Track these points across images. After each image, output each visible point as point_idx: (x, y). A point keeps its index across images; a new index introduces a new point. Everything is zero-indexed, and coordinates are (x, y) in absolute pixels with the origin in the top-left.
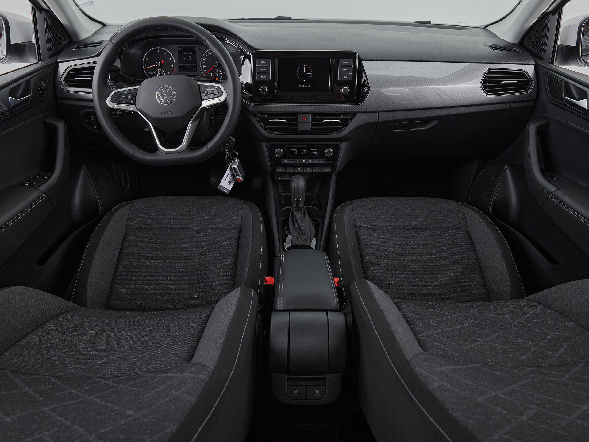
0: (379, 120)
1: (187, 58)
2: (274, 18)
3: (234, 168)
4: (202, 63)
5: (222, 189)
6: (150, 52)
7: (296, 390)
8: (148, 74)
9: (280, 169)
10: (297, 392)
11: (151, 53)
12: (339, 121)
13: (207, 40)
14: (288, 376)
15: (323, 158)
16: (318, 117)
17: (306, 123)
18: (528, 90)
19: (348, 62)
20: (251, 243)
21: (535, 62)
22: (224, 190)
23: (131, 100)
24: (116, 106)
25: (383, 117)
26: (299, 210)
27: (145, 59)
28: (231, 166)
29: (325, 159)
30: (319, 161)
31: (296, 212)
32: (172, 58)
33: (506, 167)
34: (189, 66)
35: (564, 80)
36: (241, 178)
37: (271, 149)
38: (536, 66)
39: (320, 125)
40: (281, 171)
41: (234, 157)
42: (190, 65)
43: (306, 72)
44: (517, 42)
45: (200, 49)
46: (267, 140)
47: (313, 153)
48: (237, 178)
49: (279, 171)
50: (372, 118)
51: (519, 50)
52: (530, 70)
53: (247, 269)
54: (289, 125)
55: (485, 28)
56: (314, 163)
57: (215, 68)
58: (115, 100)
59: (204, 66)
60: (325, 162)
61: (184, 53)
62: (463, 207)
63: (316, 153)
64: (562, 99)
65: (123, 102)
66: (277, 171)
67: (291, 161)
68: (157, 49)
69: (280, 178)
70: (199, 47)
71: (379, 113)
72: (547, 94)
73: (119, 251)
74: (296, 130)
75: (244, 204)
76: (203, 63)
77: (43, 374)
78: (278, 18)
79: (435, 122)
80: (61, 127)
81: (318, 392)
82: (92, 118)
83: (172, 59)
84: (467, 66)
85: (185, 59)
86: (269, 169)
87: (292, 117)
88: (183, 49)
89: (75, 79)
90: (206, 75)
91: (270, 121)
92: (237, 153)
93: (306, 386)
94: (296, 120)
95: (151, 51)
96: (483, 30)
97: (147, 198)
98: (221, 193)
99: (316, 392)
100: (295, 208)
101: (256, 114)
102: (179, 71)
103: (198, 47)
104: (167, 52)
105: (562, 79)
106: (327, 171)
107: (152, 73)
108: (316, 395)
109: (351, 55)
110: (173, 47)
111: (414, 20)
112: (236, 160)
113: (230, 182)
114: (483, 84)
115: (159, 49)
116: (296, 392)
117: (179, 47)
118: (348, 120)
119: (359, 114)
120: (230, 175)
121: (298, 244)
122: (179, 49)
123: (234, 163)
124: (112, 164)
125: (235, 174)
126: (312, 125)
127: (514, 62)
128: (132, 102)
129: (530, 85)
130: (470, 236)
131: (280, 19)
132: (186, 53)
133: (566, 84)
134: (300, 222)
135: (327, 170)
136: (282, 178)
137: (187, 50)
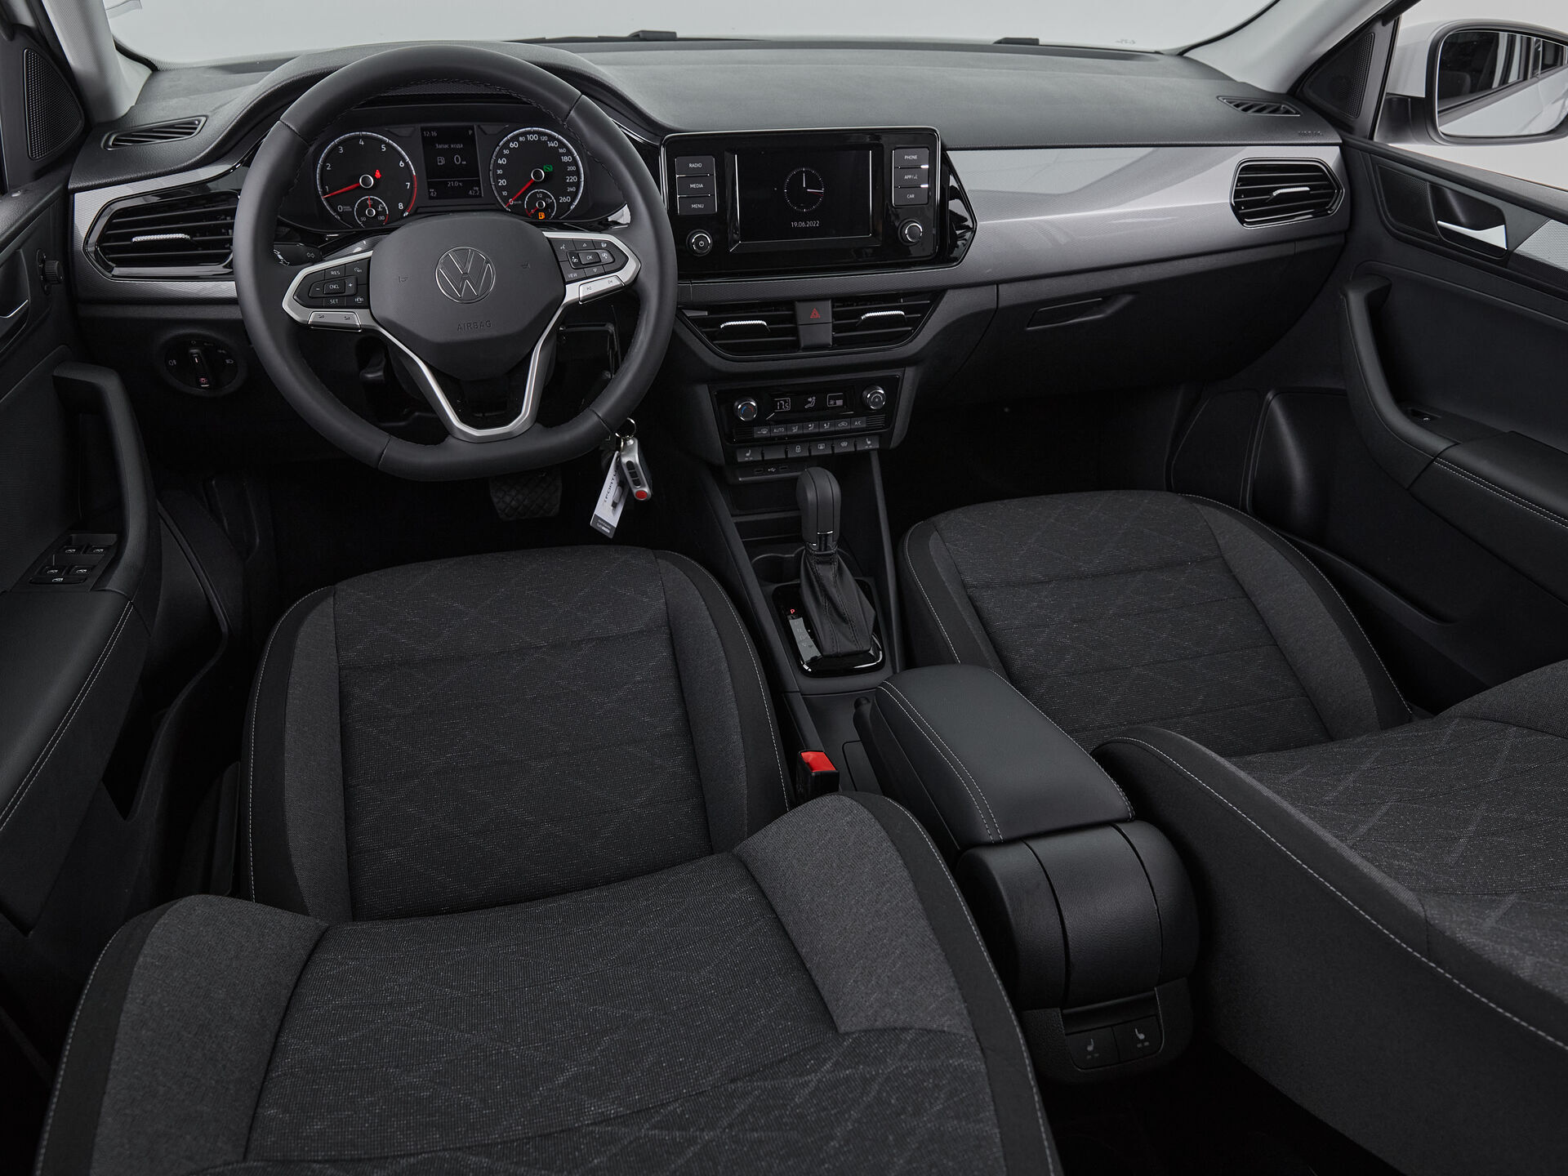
0: (1000, 306)
1: (449, 160)
2: (626, 34)
3: (629, 464)
4: (495, 172)
5: (600, 526)
6: (336, 147)
7: (1090, 1044)
8: (335, 210)
9: (748, 455)
10: (1094, 1047)
11: (339, 150)
12: (903, 313)
13: (572, 112)
14: (1065, 1011)
15: (857, 415)
16: (847, 306)
17: (818, 323)
18: (1332, 206)
19: (915, 157)
20: (724, 666)
21: (1343, 140)
22: (603, 528)
23: (355, 295)
24: (315, 315)
25: (1010, 295)
26: (827, 560)
27: (324, 167)
28: (619, 457)
29: (865, 418)
30: (850, 423)
31: (820, 566)
32: (404, 161)
33: (1270, 396)
34: (457, 184)
35: (1430, 182)
36: (646, 490)
37: (724, 404)
38: (1343, 147)
39: (852, 327)
40: (751, 459)
41: (623, 434)
42: (459, 181)
43: (807, 187)
44: (1283, 90)
45: (486, 134)
46: (714, 378)
47: (832, 402)
48: (635, 491)
49: (747, 459)
50: (982, 299)
51: (1298, 109)
52: (1329, 156)
53: (736, 738)
54: (774, 333)
55: (1181, 54)
56: (837, 428)
57: (535, 185)
58: (307, 297)
59: (502, 182)
60: (865, 426)
61: (440, 147)
62: (1199, 507)
63: (839, 403)
64: (1431, 227)
65: (333, 302)
66: (739, 461)
67: (779, 431)
68: (358, 137)
69: (741, 477)
70: (482, 127)
71: (1000, 286)
72: (1381, 217)
73: (338, 738)
74: (795, 346)
75: (659, 561)
76: (499, 172)
77: (424, 1148)
78: (641, 35)
79: (1126, 300)
80: (111, 387)
81: (1142, 1037)
82: (192, 354)
83: (407, 164)
84: (1145, 157)
85: (443, 162)
86: (719, 457)
87: (783, 312)
88: (434, 134)
89: (134, 240)
90: (509, 206)
91: (722, 326)
92: (632, 421)
93: (1110, 1028)
94: (793, 318)
95: (340, 143)
96: (1177, 61)
97: (374, 574)
98: (595, 537)
99: (1137, 1037)
100: (818, 555)
101: (684, 311)
102: (431, 198)
103: (479, 126)
104: (388, 145)
105: (1424, 180)
106: (871, 447)
107: (348, 209)
108: (1139, 1046)
109: (923, 138)
110: (404, 131)
111: (992, 36)
112: (631, 442)
113: (614, 505)
114: (1234, 198)
115: (364, 138)
116: (1090, 1048)
117: (423, 129)
118: (925, 311)
119: (950, 294)
120: (615, 485)
121: (839, 650)
122: (423, 134)
123: (628, 449)
124: (214, 482)
125: (630, 480)
126: (835, 328)
127: (1297, 140)
128: (359, 299)
129: (1335, 196)
130: (1234, 578)
131: (644, 38)
132: (446, 146)
133: (1436, 190)
134: (833, 591)
135: (869, 445)
136: (746, 477)
137: (447, 136)
